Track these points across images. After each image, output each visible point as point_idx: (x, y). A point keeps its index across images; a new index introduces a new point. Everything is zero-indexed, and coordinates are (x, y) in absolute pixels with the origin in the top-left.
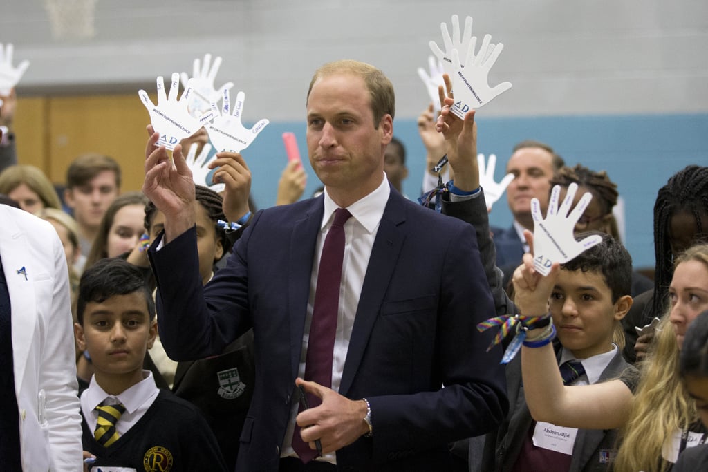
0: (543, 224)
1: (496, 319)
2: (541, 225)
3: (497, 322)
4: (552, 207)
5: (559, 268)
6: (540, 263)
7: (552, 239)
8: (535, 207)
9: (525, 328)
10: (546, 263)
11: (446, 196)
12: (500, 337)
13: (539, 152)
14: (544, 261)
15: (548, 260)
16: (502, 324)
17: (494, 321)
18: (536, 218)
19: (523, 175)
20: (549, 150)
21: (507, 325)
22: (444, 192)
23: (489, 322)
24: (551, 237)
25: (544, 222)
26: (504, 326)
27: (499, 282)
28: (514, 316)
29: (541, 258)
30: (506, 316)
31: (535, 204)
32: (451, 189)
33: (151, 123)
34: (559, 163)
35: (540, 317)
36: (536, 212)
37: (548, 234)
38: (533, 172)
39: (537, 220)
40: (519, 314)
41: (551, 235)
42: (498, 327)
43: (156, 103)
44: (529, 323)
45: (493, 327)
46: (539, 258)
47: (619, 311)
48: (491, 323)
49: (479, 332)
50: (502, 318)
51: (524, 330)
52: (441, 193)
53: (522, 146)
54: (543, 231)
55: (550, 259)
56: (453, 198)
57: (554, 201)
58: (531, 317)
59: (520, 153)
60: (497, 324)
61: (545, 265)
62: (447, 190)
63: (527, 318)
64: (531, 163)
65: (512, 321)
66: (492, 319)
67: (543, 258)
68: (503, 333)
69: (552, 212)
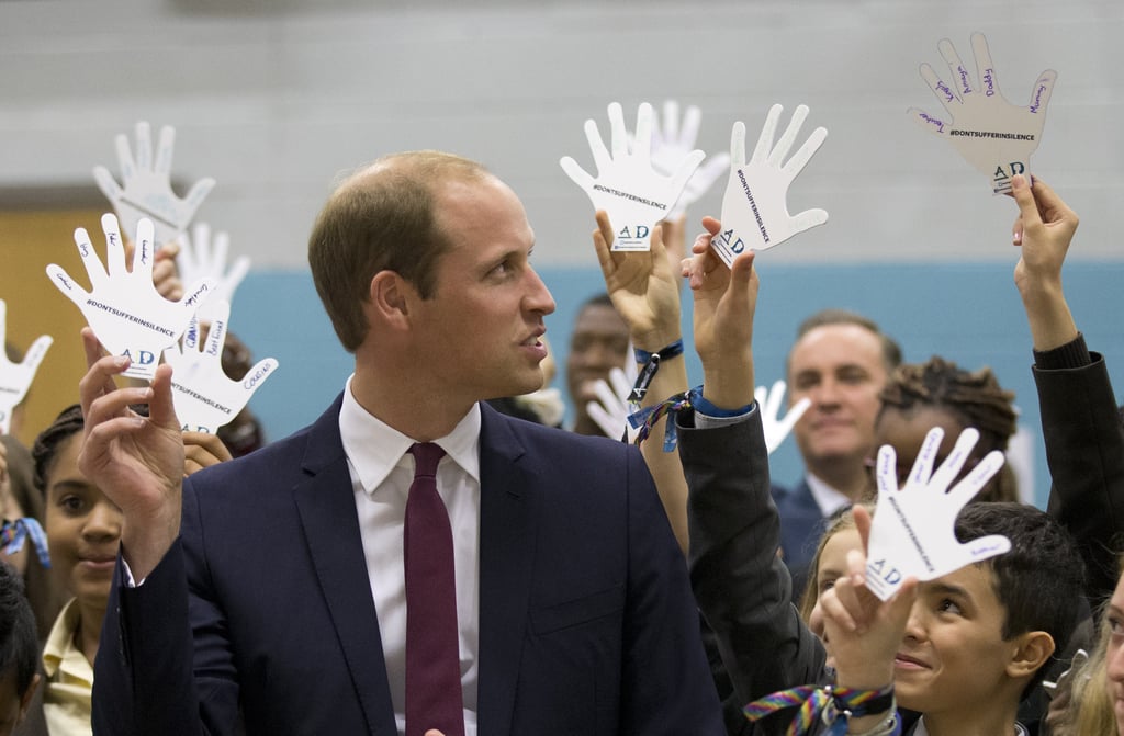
0: (895, 498)
1: (787, 693)
2: (891, 499)
3: (789, 700)
4: (921, 469)
5: (916, 590)
6: (878, 573)
7: (910, 530)
8: (886, 462)
9: (846, 712)
10: (889, 576)
11: (685, 417)
12: (797, 730)
13: (854, 333)
14: (885, 571)
15: (894, 571)
16: (800, 706)
17: (784, 696)
18: (884, 484)
19: (828, 381)
20: (870, 327)
21: (812, 706)
22: (683, 408)
23: (773, 700)
24: (907, 526)
25: (899, 496)
26: (805, 708)
27: (784, 592)
28: (823, 688)
29: (881, 563)
30: (807, 687)
31: (887, 456)
32: (696, 402)
33: (87, 324)
34: (894, 355)
35: (878, 692)
36: (886, 472)
37: (904, 520)
38: (848, 374)
39: (885, 489)
40: (833, 683)
41: (909, 522)
42: (791, 712)
43: (88, 287)
44: (855, 702)
45: (781, 710)
46: (877, 563)
47: (1018, 658)
48: (776, 701)
49: (746, 720)
50: (799, 693)
51: (845, 716)
52: (677, 410)
53: (818, 322)
54: (895, 513)
55: (897, 568)
56: (700, 420)
57: (926, 457)
58: (861, 692)
59: (816, 336)
60: (790, 704)
61: (886, 579)
62: (688, 405)
63: (852, 692)
64: (839, 356)
65: (821, 697)
66: (779, 694)
67: (886, 564)
68: (802, 722)
69: (918, 478)
